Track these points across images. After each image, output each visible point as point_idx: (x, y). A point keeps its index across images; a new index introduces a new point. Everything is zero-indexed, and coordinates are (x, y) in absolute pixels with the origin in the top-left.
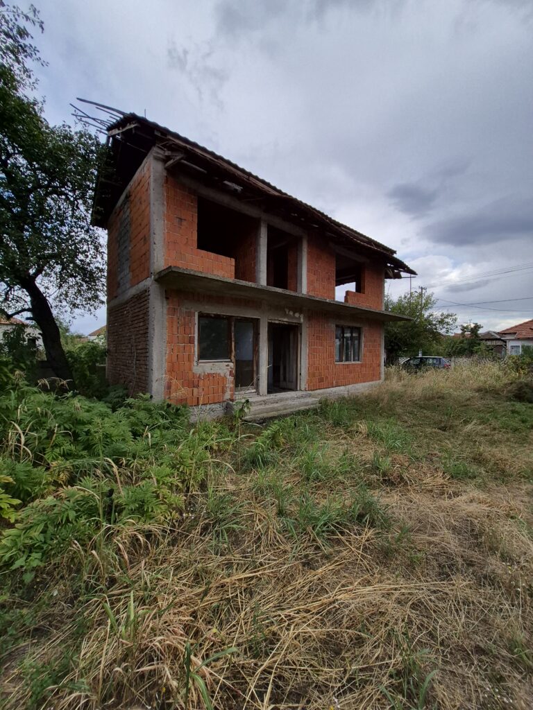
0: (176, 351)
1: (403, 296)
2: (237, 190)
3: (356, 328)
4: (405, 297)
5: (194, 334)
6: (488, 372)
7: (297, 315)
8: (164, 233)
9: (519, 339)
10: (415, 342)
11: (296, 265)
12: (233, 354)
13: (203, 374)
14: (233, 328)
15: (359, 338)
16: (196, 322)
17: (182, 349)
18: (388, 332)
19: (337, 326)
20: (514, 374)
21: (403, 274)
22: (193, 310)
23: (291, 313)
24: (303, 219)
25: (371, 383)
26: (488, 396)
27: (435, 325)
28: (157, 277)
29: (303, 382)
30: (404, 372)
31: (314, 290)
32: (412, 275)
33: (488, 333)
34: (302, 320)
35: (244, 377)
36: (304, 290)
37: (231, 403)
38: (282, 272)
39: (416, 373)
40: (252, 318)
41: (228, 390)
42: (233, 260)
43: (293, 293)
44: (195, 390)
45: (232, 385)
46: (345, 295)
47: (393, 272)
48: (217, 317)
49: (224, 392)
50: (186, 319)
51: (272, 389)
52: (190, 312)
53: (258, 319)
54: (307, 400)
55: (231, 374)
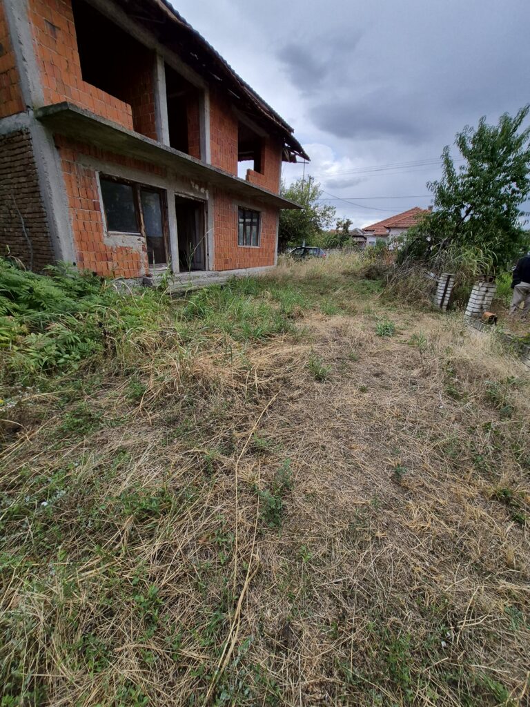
0: (81, 217)
1: (295, 183)
3: (256, 212)
4: (297, 185)
5: (98, 199)
6: (352, 260)
7: (202, 190)
8: (34, 45)
9: (375, 236)
10: (302, 232)
11: (198, 128)
12: (143, 227)
13: (115, 247)
14: (139, 198)
15: (258, 225)
16: (99, 184)
17: (87, 216)
18: (281, 221)
19: (239, 208)
20: (369, 261)
21: (298, 158)
22: (92, 169)
23: (197, 188)
24: (204, 65)
25: (267, 267)
26: (350, 277)
27: (319, 217)
28: (40, 114)
29: (211, 261)
30: (291, 260)
31: (218, 163)
32: (306, 161)
33: (355, 231)
34: (207, 197)
35: (157, 253)
36: (208, 160)
37: (148, 278)
38: (184, 135)
39: (301, 260)
40: (158, 188)
41: (143, 266)
42: (129, 107)
43: (197, 161)
44: (110, 263)
45: (146, 261)
46: (246, 174)
47: (290, 153)
48: (121, 181)
49: (139, 268)
50: (87, 180)
51: (184, 267)
52: (89, 171)
53: (165, 190)
54: (216, 278)
55: (143, 249)
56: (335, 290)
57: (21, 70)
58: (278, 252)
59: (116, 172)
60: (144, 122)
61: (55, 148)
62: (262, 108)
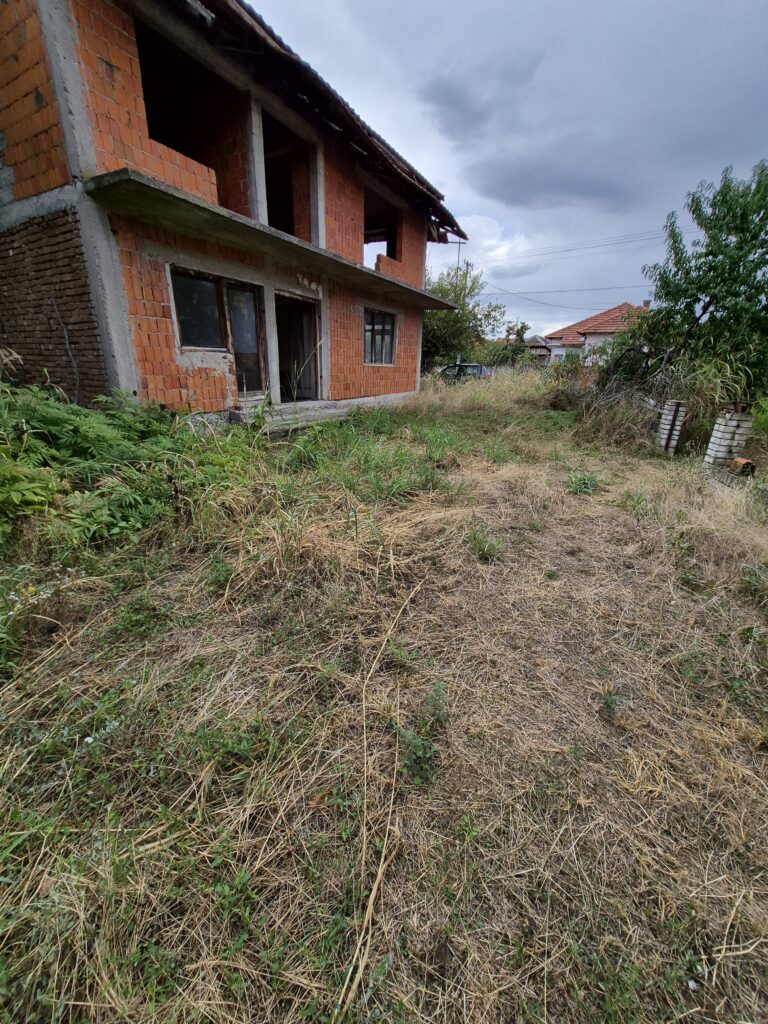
0: (145, 327)
1: (445, 273)
2: (203, 18)
3: (389, 315)
4: (449, 275)
5: (169, 302)
6: (531, 382)
7: (314, 286)
8: (84, 93)
9: (564, 346)
10: (456, 342)
11: (308, 198)
12: (230, 340)
13: (191, 368)
14: (225, 298)
15: (392, 334)
16: (170, 281)
17: (154, 325)
18: (425, 327)
19: (366, 310)
20: (554, 383)
21: (451, 237)
22: (160, 260)
23: (306, 282)
24: (317, 110)
25: (405, 394)
26: (527, 407)
27: (480, 320)
28: (91, 186)
29: (326, 387)
30: (441, 383)
31: (335, 246)
32: (462, 240)
33: (534, 339)
34: (321, 296)
35: (249, 377)
36: (322, 243)
37: (237, 412)
38: (288, 208)
39: (455, 383)
40: (252, 285)
41: (230, 394)
42: (213, 172)
43: (306, 245)
44: (184, 391)
45: (235, 388)
46: (375, 261)
47: (438, 230)
48: (200, 276)
49: (224, 397)
50: (153, 275)
51: (286, 396)
52: (156, 263)
53: (261, 287)
54: (332, 411)
55: (230, 371)
56: (505, 426)
57: (66, 126)
58: (421, 372)
59: (193, 264)
60: (233, 192)
61: (111, 233)
62: (399, 167)
